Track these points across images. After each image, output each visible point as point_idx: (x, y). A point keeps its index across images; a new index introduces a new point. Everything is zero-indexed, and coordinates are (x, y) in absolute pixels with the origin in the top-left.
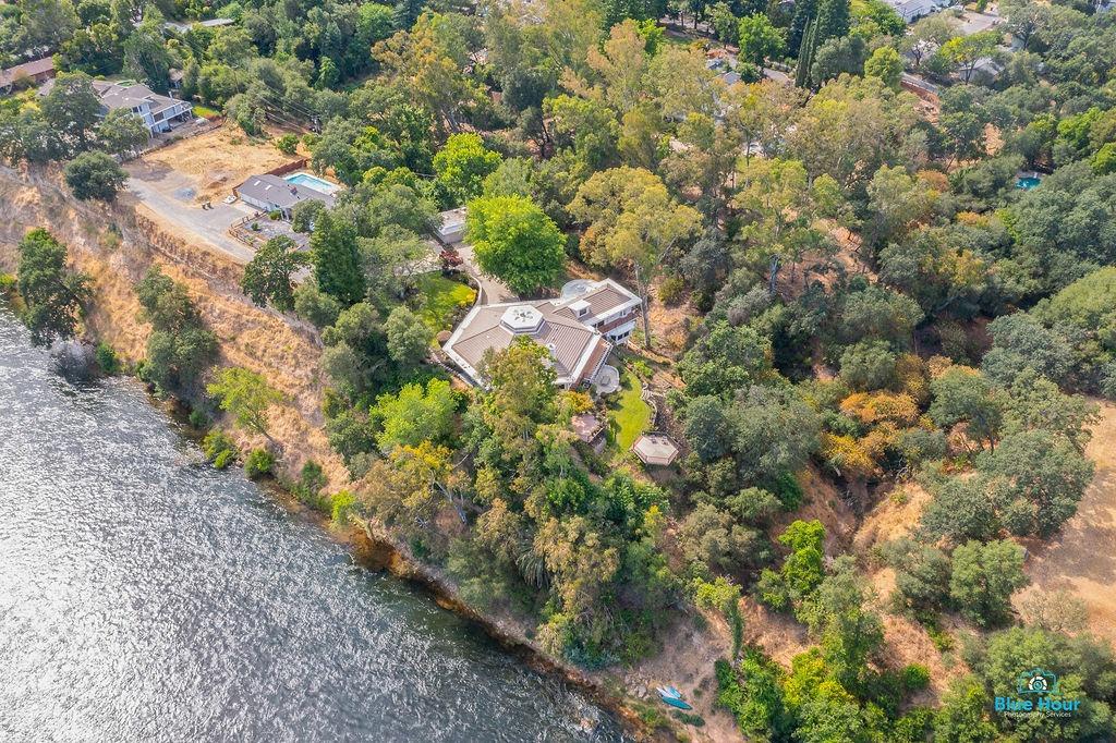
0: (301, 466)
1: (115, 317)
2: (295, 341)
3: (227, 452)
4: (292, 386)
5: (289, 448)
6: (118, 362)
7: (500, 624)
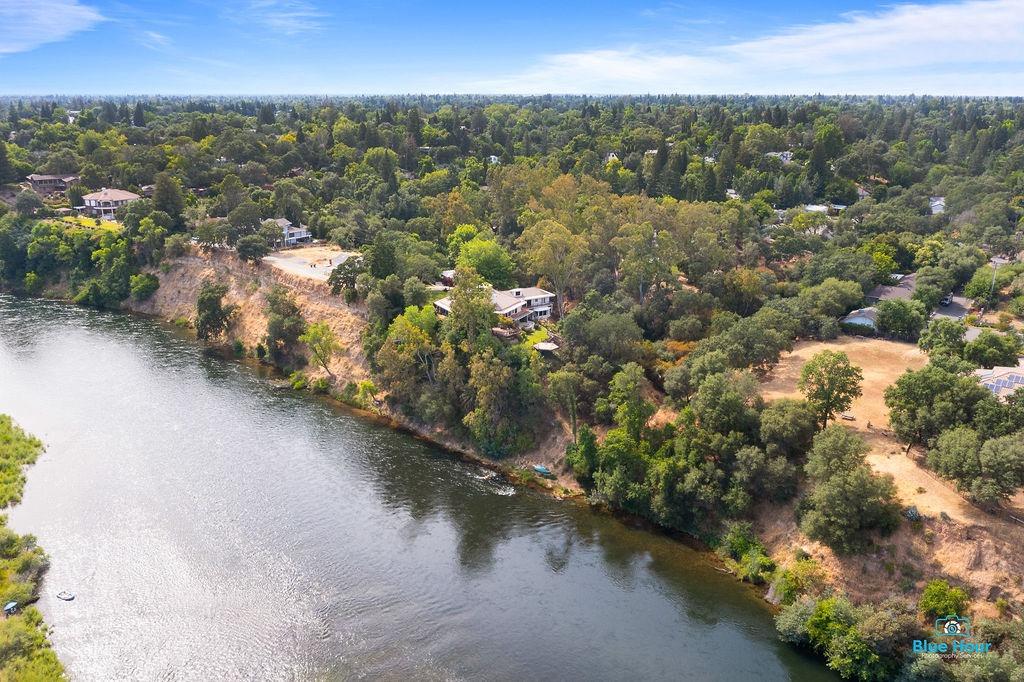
0: (345, 386)
1: (247, 327)
2: (353, 319)
3: (303, 381)
4: (348, 343)
5: (339, 378)
6: (245, 349)
7: (447, 444)
